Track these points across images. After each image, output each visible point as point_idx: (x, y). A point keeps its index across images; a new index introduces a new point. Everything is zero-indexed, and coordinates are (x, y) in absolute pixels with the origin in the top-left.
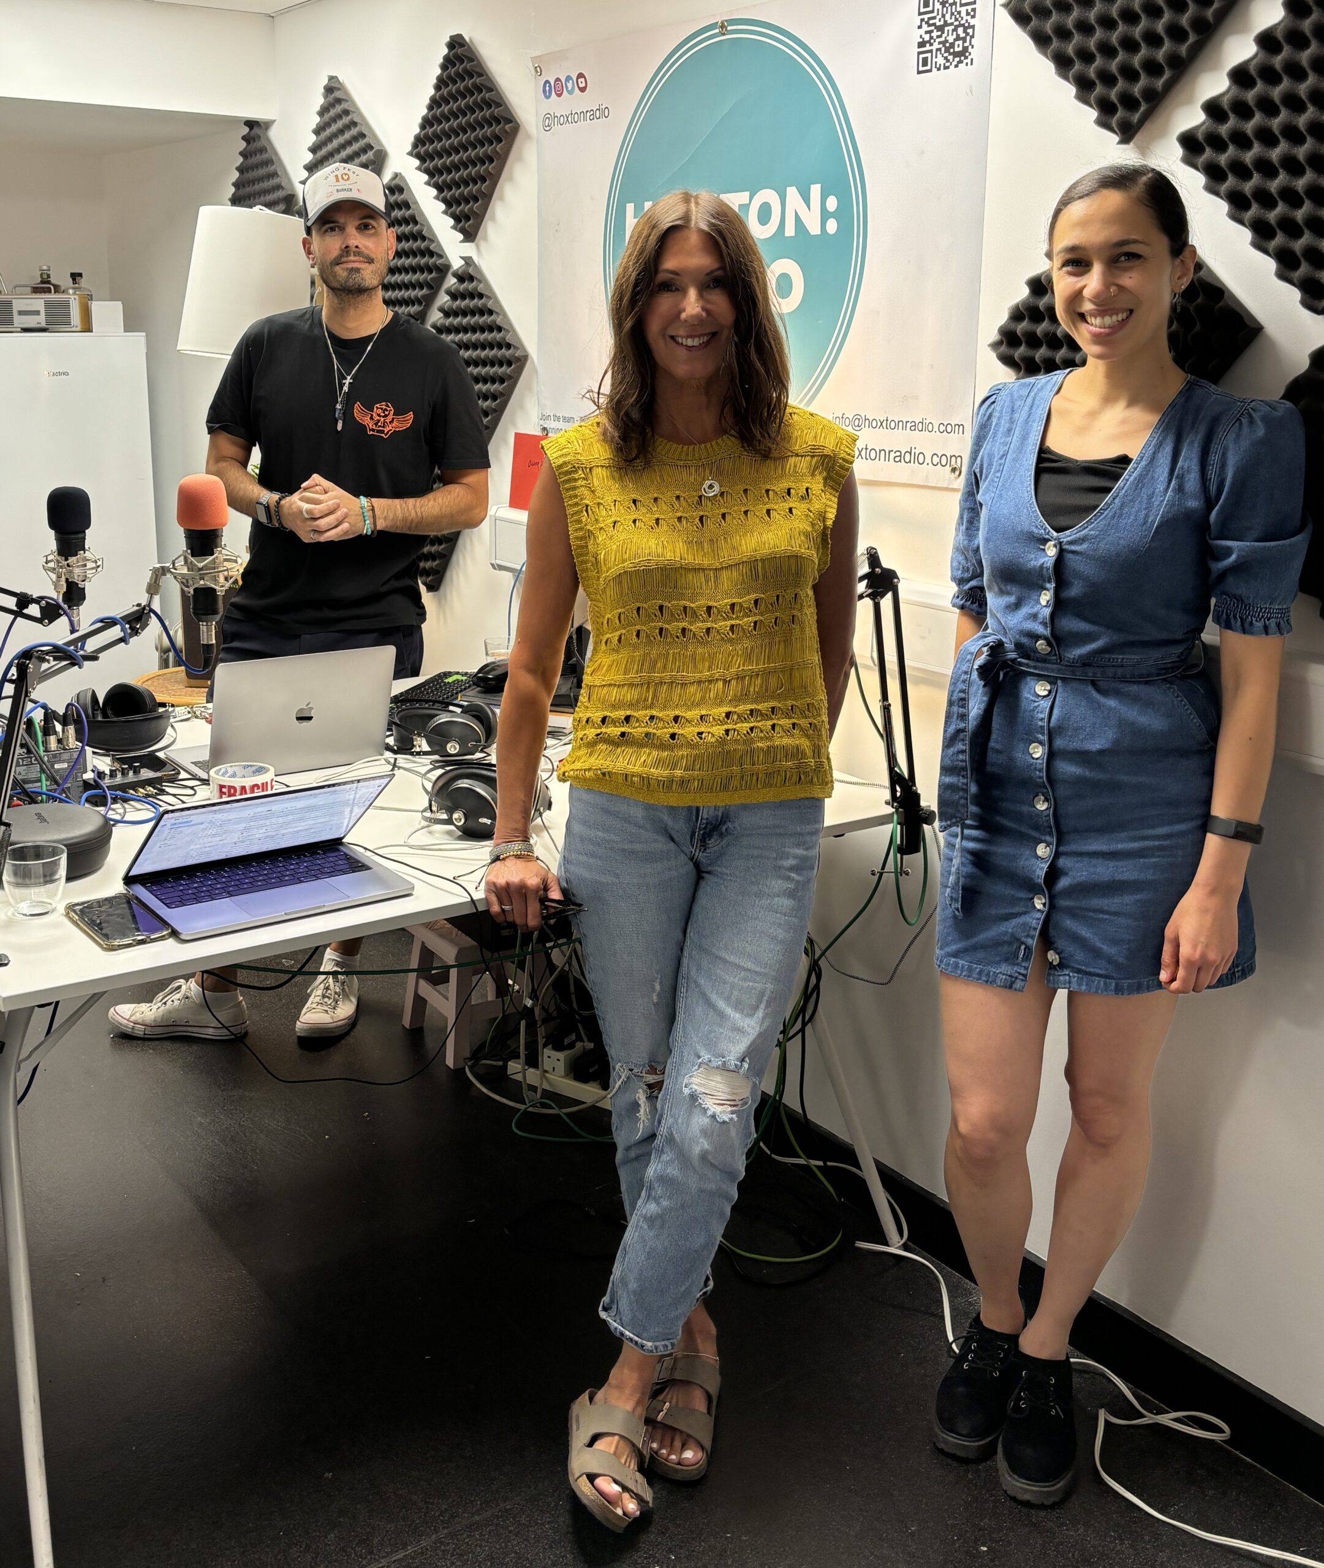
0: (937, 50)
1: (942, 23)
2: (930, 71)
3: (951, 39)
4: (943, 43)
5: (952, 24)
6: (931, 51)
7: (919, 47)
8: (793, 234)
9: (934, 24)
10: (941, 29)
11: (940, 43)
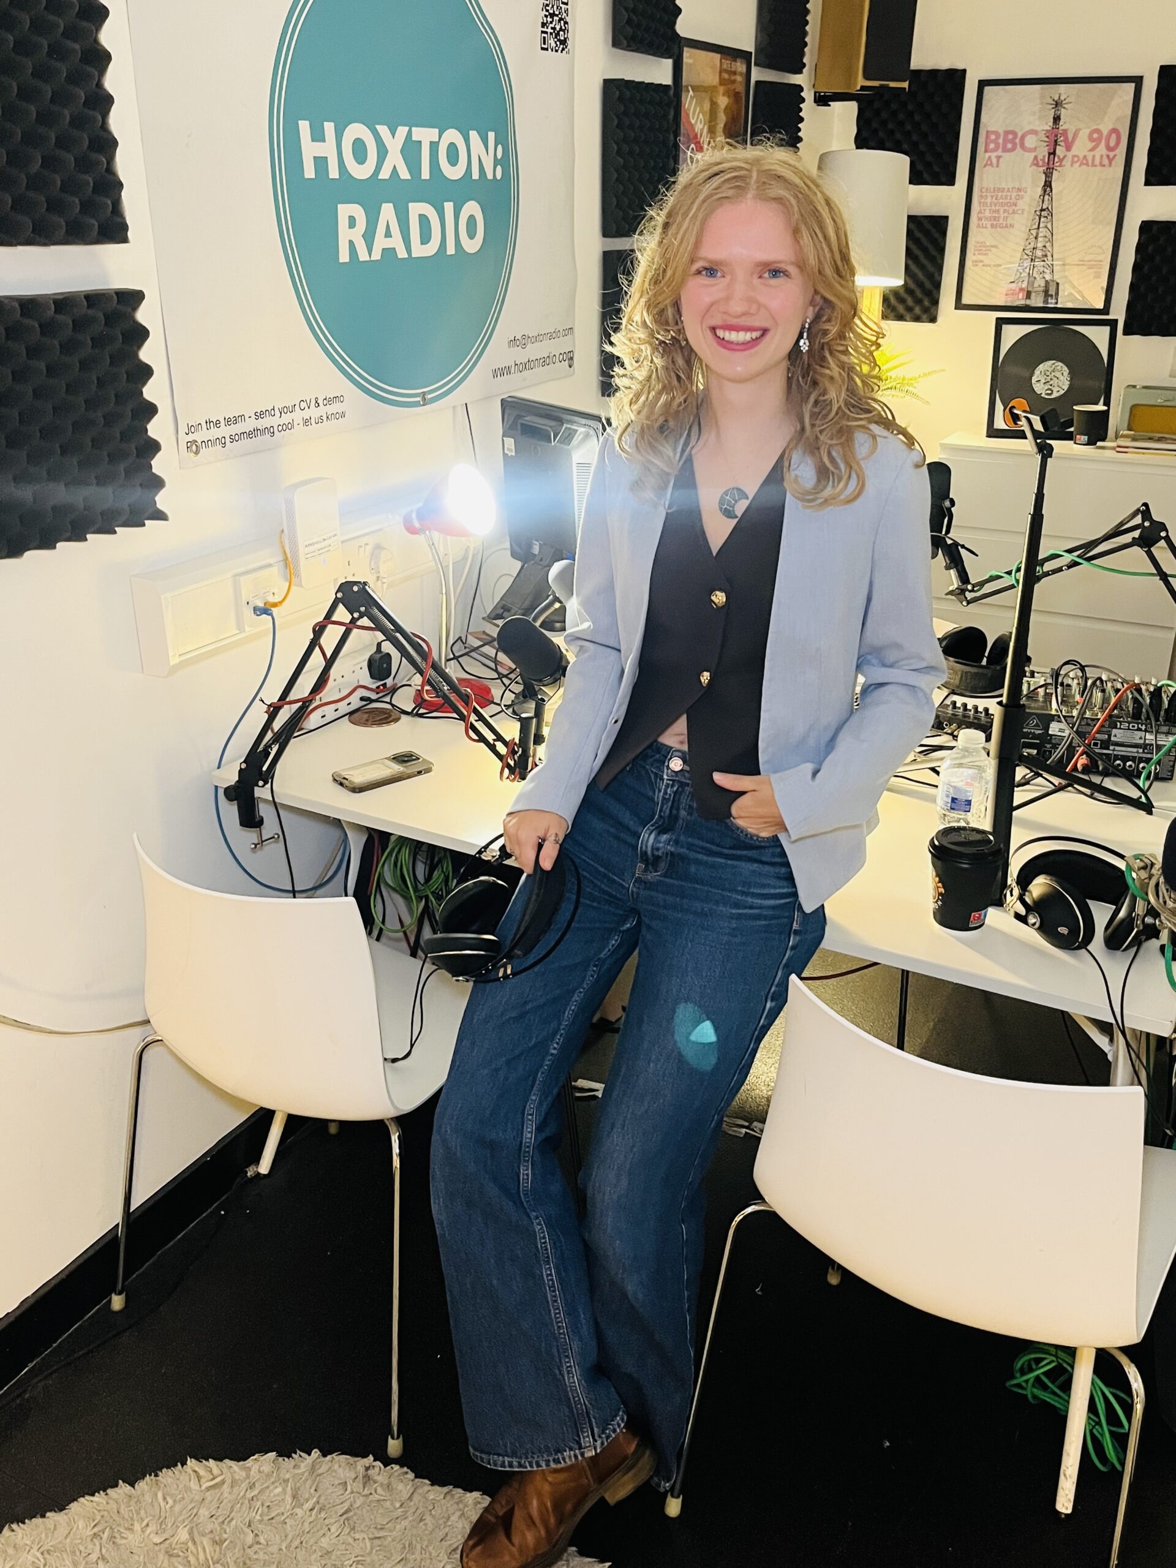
0: (551, 34)
1: (551, 12)
2: (547, 49)
3: (558, 28)
4: (554, 29)
5: (557, 15)
6: (546, 33)
7: (543, 27)
8: (477, 178)
9: (547, 11)
10: (552, 15)
11: (552, 28)
